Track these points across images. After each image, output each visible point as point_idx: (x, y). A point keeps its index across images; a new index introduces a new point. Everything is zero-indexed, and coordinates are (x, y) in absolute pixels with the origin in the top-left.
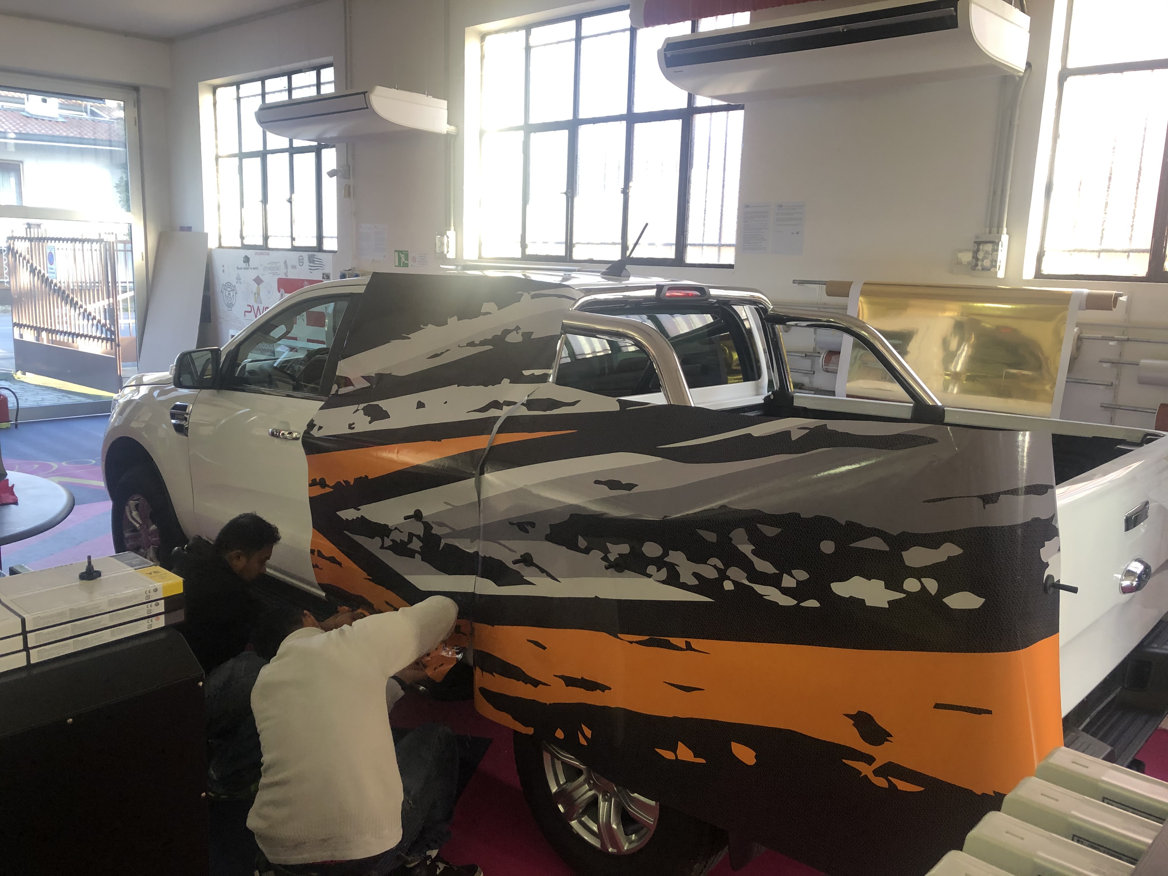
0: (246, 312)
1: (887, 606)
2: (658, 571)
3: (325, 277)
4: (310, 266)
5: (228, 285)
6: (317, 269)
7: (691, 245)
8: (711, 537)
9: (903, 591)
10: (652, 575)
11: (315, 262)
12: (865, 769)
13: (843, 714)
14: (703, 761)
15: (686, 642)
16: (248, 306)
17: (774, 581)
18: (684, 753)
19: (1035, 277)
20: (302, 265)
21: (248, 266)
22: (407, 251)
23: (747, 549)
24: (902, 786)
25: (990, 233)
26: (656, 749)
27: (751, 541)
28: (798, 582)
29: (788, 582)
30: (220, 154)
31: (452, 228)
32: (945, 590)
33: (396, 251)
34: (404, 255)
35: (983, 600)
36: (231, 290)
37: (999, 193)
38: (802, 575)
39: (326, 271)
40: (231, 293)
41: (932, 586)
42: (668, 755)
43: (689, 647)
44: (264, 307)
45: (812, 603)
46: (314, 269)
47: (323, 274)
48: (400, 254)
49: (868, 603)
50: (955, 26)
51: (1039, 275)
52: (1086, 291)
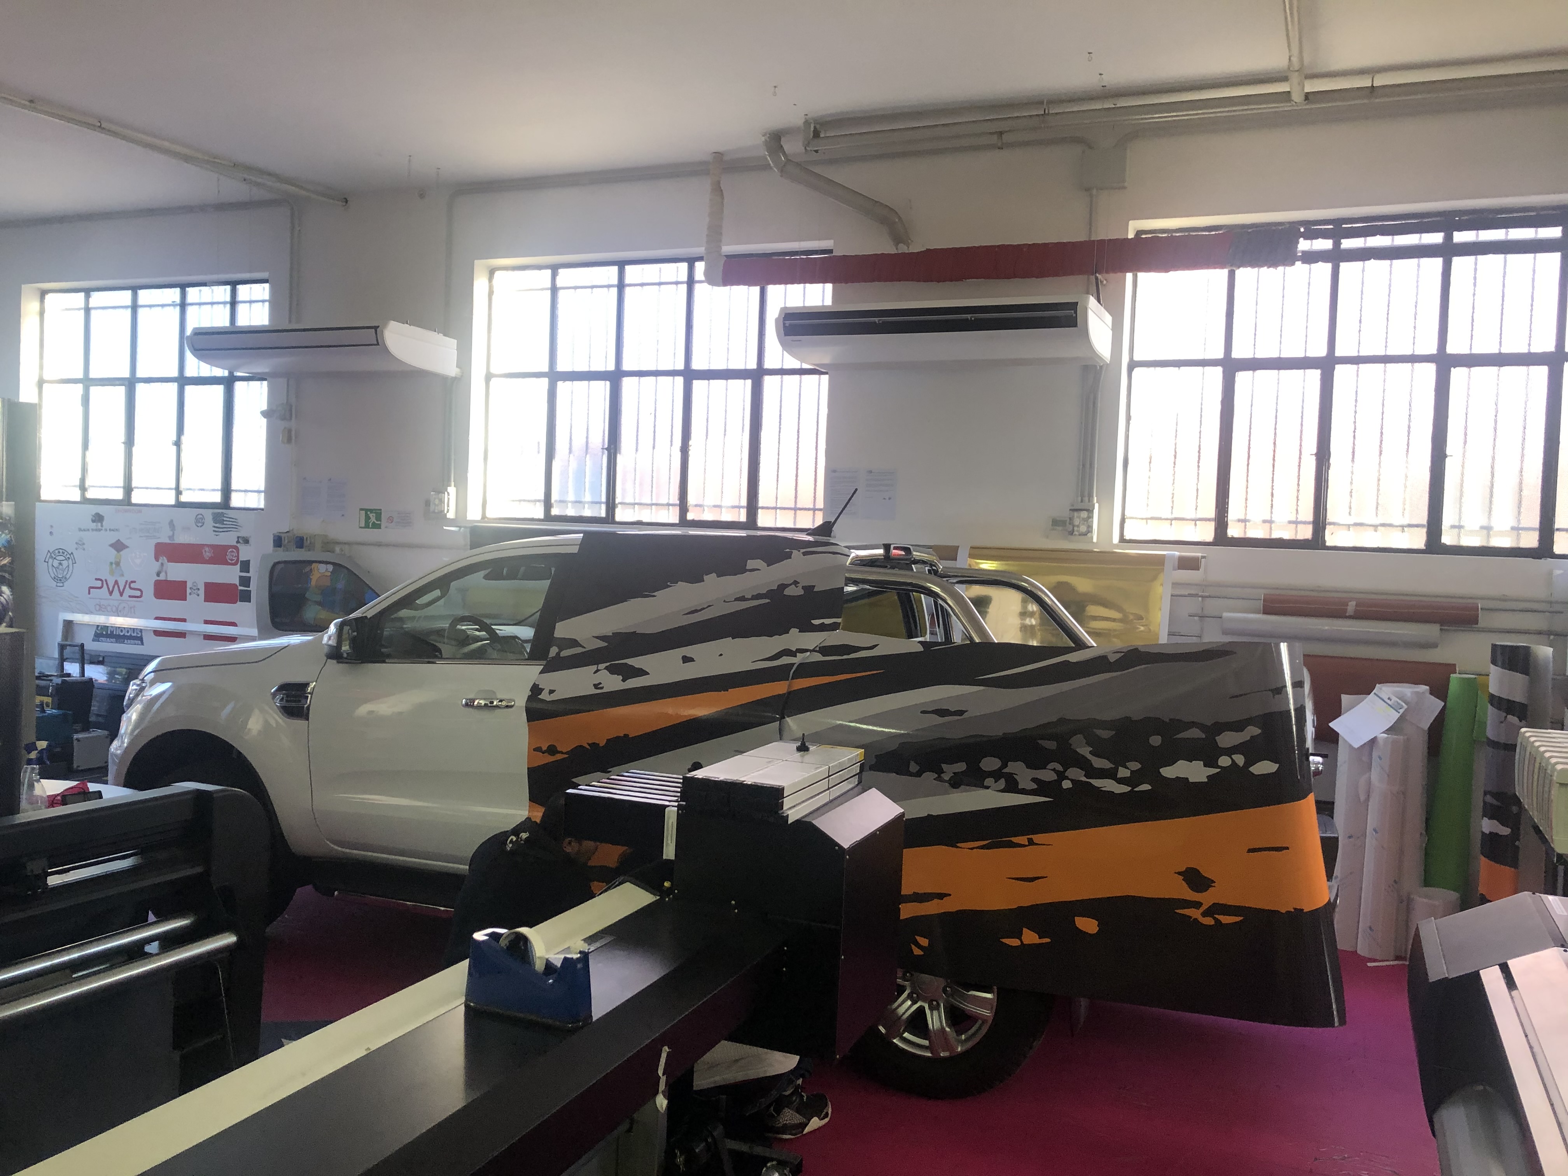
0: (91, 588)
1: (1206, 780)
2: (996, 782)
3: (241, 541)
4: (214, 527)
5: (59, 552)
6: (227, 531)
7: (763, 508)
8: (1051, 745)
9: (1219, 767)
10: (990, 787)
11: (225, 522)
12: (1194, 913)
13: (1175, 873)
14: (1048, 940)
15: (1028, 838)
16: (97, 579)
17: (1111, 774)
18: (1030, 937)
19: (1120, 542)
20: (201, 526)
21: (100, 527)
22: (381, 510)
23: (1085, 751)
24: (1226, 919)
25: (1082, 501)
26: (1003, 940)
27: (1089, 744)
28: (1132, 772)
29: (1123, 773)
30: (45, 378)
31: (453, 484)
32: (1249, 763)
33: (361, 509)
34: (374, 515)
35: (1278, 765)
36: (64, 559)
37: (1088, 466)
38: (1135, 766)
39: (243, 533)
40: (65, 563)
41: (1240, 760)
42: (1014, 942)
43: (1031, 842)
44: (127, 581)
45: (1146, 787)
46: (221, 532)
47: (238, 537)
48: (369, 513)
49: (1191, 780)
50: (1075, 325)
51: (1122, 540)
52: (1177, 553)
